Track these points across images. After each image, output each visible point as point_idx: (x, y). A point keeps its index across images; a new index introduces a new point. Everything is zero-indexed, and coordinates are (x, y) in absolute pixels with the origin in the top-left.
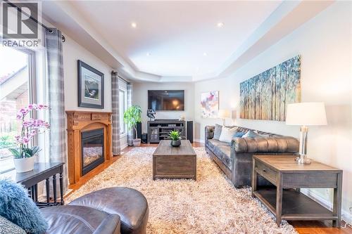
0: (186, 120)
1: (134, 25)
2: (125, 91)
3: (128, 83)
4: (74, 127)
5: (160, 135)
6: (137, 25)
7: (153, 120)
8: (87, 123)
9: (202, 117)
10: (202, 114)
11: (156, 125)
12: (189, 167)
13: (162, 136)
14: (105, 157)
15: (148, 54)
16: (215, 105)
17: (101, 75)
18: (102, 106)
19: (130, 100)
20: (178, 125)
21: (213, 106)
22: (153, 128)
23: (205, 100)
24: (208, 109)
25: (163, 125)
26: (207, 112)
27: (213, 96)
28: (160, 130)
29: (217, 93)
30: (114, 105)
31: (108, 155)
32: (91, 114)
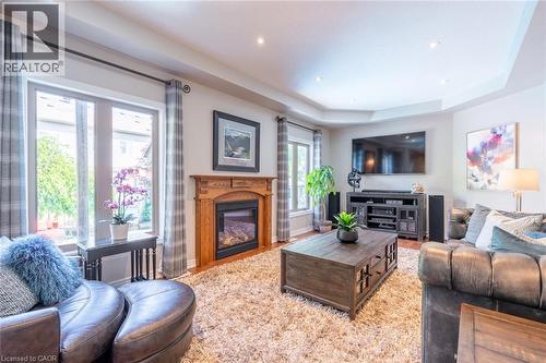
0: (428, 193)
1: (261, 41)
2: (311, 143)
3: (315, 132)
4: (201, 196)
5: (370, 218)
6: (265, 39)
7: (359, 190)
8: (223, 192)
9: (470, 188)
10: (471, 181)
11: (364, 200)
12: (341, 287)
13: (373, 221)
14: (260, 241)
15: (318, 79)
16: (504, 159)
17: (256, 125)
18: (257, 169)
19: (318, 158)
20: (408, 202)
21: (497, 161)
22: (355, 204)
23: (479, 148)
24: (486, 169)
25: (376, 200)
26: (484, 177)
27: (499, 136)
28: (370, 209)
29: (511, 129)
30: (281, 167)
31: (265, 239)
32: (231, 179)
